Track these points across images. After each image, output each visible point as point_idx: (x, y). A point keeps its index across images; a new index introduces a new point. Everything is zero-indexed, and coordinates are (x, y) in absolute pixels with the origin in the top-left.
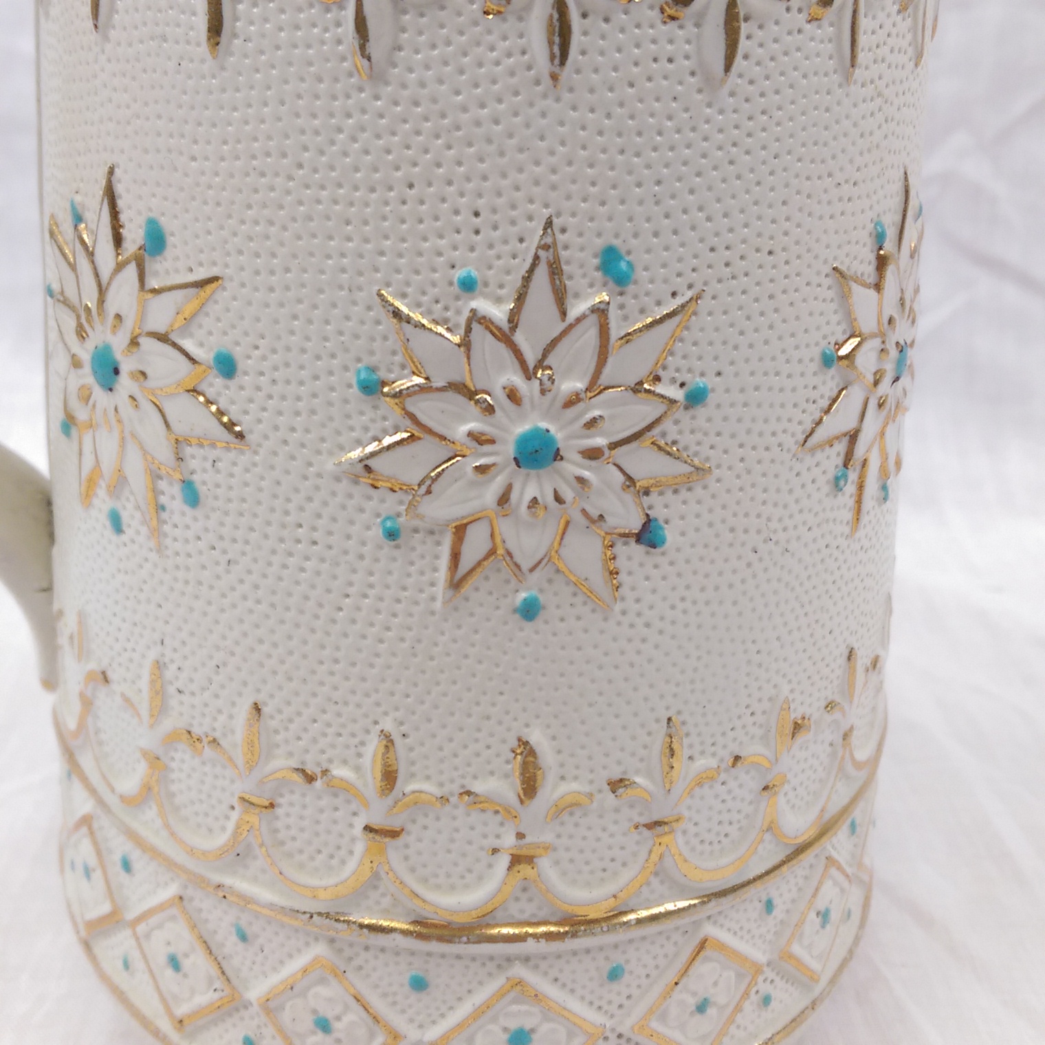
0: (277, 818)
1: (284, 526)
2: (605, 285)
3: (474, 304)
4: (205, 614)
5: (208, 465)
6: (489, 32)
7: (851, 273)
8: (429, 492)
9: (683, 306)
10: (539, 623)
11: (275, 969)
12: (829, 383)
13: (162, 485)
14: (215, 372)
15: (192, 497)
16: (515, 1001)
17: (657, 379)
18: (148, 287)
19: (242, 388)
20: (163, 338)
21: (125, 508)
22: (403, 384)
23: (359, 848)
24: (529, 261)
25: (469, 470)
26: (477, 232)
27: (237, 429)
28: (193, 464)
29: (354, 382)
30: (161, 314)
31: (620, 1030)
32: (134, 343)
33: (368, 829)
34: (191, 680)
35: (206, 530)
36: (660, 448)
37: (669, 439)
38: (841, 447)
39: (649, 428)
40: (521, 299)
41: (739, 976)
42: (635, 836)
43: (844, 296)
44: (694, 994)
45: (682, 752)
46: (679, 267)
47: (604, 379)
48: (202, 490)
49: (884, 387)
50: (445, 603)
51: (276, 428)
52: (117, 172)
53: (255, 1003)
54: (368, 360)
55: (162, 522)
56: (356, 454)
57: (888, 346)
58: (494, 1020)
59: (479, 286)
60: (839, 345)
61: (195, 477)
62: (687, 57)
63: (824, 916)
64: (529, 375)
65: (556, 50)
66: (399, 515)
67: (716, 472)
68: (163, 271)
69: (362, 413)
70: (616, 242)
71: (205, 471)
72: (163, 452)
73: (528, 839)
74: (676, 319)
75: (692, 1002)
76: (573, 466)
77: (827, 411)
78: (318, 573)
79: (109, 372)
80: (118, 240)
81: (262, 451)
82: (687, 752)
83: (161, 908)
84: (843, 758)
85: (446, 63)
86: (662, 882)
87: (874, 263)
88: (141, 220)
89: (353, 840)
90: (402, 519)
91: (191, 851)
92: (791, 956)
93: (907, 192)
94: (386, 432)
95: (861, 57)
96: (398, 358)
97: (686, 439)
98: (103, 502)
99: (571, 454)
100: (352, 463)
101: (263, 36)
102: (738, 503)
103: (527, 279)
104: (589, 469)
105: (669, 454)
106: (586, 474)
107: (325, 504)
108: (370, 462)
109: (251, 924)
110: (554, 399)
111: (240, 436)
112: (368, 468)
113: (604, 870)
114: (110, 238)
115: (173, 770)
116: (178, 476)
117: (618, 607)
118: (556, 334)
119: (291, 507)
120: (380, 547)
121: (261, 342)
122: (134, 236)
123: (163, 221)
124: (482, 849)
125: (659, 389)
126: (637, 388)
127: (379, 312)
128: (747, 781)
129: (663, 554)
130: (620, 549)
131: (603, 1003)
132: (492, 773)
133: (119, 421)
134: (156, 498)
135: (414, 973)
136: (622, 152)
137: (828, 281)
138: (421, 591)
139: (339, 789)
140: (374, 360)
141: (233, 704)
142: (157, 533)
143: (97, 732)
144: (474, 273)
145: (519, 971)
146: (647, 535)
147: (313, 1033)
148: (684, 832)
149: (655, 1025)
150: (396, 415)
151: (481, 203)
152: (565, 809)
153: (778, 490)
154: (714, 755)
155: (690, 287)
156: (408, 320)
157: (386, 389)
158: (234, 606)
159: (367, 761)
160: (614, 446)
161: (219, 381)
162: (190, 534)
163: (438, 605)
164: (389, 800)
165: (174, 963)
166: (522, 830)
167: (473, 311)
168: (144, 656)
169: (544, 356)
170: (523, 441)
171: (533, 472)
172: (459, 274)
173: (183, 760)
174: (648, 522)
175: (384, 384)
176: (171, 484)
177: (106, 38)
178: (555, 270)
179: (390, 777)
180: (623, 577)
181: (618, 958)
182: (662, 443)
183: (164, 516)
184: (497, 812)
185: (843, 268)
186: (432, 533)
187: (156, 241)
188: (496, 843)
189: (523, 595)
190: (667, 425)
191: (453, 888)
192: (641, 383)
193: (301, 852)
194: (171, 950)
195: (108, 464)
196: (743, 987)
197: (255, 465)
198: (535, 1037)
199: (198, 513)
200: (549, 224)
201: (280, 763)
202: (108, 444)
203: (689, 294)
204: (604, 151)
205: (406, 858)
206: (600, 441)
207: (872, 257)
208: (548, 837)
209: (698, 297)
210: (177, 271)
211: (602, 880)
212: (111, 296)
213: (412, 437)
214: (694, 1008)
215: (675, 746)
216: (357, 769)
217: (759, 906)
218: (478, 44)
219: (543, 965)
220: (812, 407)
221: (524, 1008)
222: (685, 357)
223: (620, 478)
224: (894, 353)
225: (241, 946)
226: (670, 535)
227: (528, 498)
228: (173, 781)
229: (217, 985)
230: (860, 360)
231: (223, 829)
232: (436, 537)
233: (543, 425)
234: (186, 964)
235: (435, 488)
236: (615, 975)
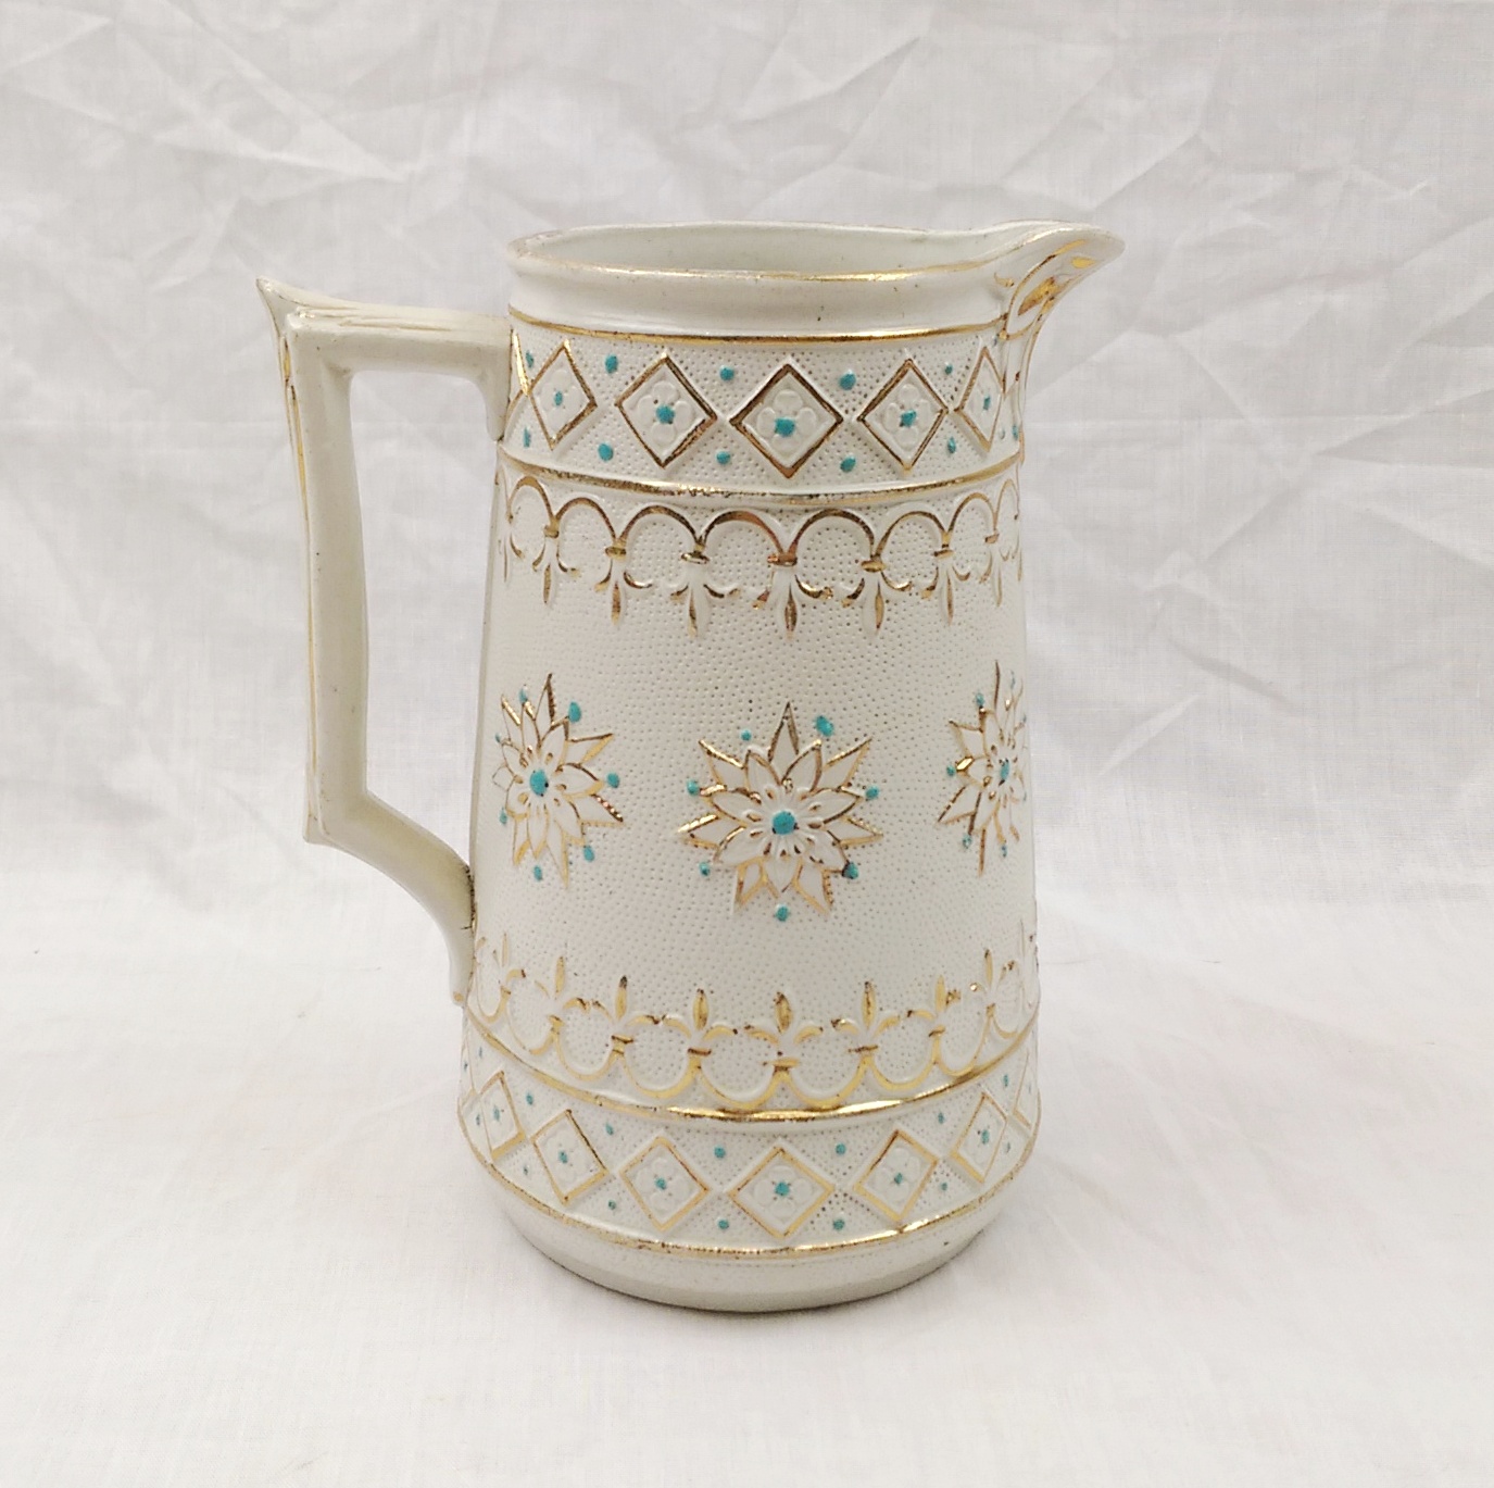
0: (635, 1049)
1: (643, 870)
2: (819, 735)
3: (750, 747)
4: (594, 925)
5: (601, 836)
6: (756, 615)
7: (962, 723)
8: (726, 847)
9: (861, 746)
10: (787, 923)
11: (630, 1152)
12: (954, 784)
13: (571, 849)
14: (607, 785)
15: (589, 855)
16: (779, 1164)
17: (850, 785)
18: (570, 738)
19: (622, 793)
20: (578, 766)
21: (545, 864)
22: (711, 790)
23: (685, 1064)
24: (778, 725)
25: (748, 836)
26: (751, 710)
27: (619, 816)
28: (590, 836)
29: (685, 788)
30: (577, 753)
31: (845, 1190)
32: (559, 769)
33: (691, 1051)
34: (584, 966)
35: (598, 874)
36: (852, 822)
37: (859, 817)
38: (967, 822)
39: (845, 811)
40: (774, 744)
41: (923, 1164)
42: (848, 1057)
43: (959, 736)
44: (892, 1170)
45: (876, 1005)
46: (858, 725)
47: (819, 786)
48: (596, 851)
49: (993, 787)
50: (735, 911)
51: (641, 815)
52: (553, 677)
53: (618, 1177)
54: (692, 777)
55: (569, 871)
56: (687, 827)
57: (992, 763)
58: (766, 1176)
59: (752, 738)
60: (958, 764)
61: (592, 844)
62: (857, 622)
63: (984, 1135)
64: (779, 783)
65: (790, 623)
66: (709, 861)
67: (886, 836)
68: (577, 731)
69: (689, 806)
70: (823, 714)
71: (598, 840)
72: (573, 829)
73: (784, 1056)
74: (858, 752)
75: (891, 1176)
76: (805, 832)
77: (954, 801)
78: (663, 896)
79: (541, 785)
80: (552, 714)
81: (633, 829)
82: (878, 1006)
83: (556, 1120)
84: (988, 1024)
85: (735, 629)
86: (867, 1090)
87: (978, 716)
88: (568, 703)
89: (682, 1059)
90: (711, 864)
91: (580, 1077)
92: (959, 1157)
93: (998, 674)
94: (702, 816)
95: (955, 611)
96: (710, 776)
97: (867, 817)
98: (529, 862)
99: (803, 826)
100: (683, 833)
101: (641, 615)
102: (901, 854)
103: (777, 733)
104: (813, 834)
105: (859, 826)
106: (812, 837)
107: (668, 856)
108: (694, 833)
109: (615, 1122)
110: (793, 797)
111: (621, 820)
112: (692, 836)
113: (831, 1078)
114: (548, 711)
115: (568, 1026)
116: (582, 844)
117: (833, 914)
118: (793, 762)
119: (648, 858)
120: (698, 880)
121: (634, 768)
122: (562, 711)
123: (580, 704)
124: (757, 1062)
125: (850, 790)
126: (838, 790)
127: (699, 751)
128: (918, 1029)
129: (858, 883)
130: (832, 879)
131: (834, 1170)
132: (762, 1015)
133: (547, 813)
134: (567, 857)
135: (716, 1146)
136: (825, 669)
137: (947, 729)
138: (721, 905)
139: (674, 1027)
140: (697, 777)
141: (610, 979)
142: (566, 878)
143: (513, 1012)
144: (750, 731)
145: (781, 1142)
146: (847, 871)
147: (655, 1191)
148: (880, 1058)
149: (866, 1187)
150: (708, 807)
151: (752, 697)
152: (806, 1038)
153: (926, 847)
154: (896, 1008)
155: (865, 735)
156: (715, 756)
157: (703, 793)
158: (612, 919)
159: (690, 1008)
160: (825, 822)
161: (610, 789)
162: (587, 877)
163: (731, 913)
164: (703, 1032)
165: (563, 1158)
166: (781, 1050)
167: (749, 751)
168: (552, 955)
169: (787, 773)
170: (777, 819)
171: (782, 837)
172: (742, 732)
173: (576, 1019)
174: (848, 864)
175: (701, 789)
176: (577, 848)
177: (551, 607)
178: (792, 730)
179: (703, 1019)
180: (834, 896)
181: (841, 1139)
182: (854, 820)
183: (571, 867)
184: (765, 1039)
185: (956, 721)
186: (727, 871)
187: (576, 714)
188: (766, 1059)
189: (778, 906)
190: (855, 809)
191: (740, 1089)
192: (839, 787)
193: (649, 1069)
194: (562, 1149)
195: (535, 840)
196: (926, 1170)
197: (629, 835)
198: (791, 1188)
199: (593, 864)
200: (788, 706)
201: (637, 1013)
202: (537, 828)
203: (865, 739)
204: (816, 670)
205: (713, 1069)
206: (819, 819)
207: (977, 713)
208: (796, 1055)
209: (870, 740)
210: (587, 730)
211: (831, 1085)
212: (545, 743)
213: (717, 818)
214: (892, 1179)
215: (871, 1000)
216: (684, 1014)
217: (935, 1117)
218: (751, 620)
219: (795, 1140)
220: (942, 799)
221: (786, 1168)
222: (865, 773)
223: (832, 839)
224: (997, 766)
225: (609, 1137)
226: (861, 871)
227: (780, 851)
228: (568, 1034)
229: (593, 1167)
230: (971, 771)
231: (601, 1059)
232: (730, 874)
233: (787, 810)
234: (571, 1157)
235: (729, 845)
236: (840, 1150)
